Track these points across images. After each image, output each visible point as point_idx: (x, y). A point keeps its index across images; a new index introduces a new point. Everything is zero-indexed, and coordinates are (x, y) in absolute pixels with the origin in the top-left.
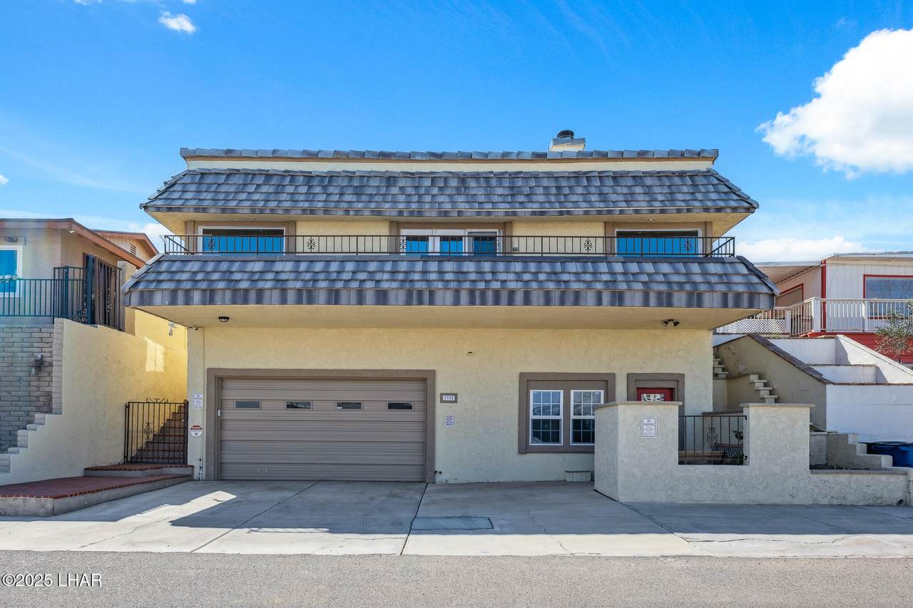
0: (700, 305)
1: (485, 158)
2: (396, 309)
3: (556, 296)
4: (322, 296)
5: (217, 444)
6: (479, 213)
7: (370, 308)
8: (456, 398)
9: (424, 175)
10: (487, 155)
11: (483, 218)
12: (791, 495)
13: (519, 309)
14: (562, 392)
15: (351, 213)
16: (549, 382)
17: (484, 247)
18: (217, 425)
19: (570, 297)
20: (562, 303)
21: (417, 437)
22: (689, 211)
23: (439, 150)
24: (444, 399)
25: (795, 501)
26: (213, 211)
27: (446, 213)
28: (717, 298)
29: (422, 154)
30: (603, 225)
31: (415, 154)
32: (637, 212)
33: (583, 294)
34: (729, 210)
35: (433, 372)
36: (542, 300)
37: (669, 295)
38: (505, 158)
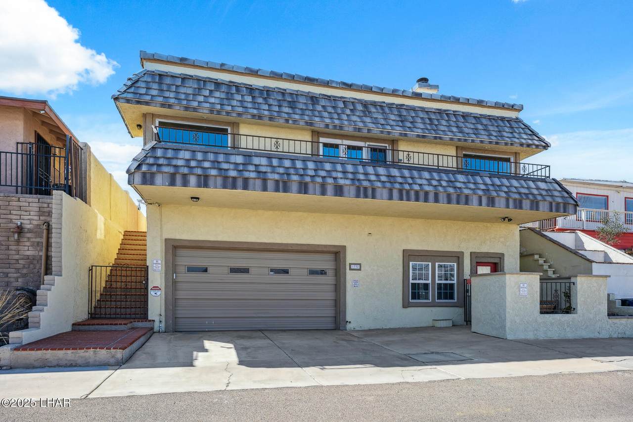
0: (537, 209)
1: (381, 92)
2: (349, 200)
3: (454, 197)
4: (294, 187)
6: (382, 132)
7: (330, 199)
8: (360, 267)
9: (337, 99)
10: (382, 90)
11: (384, 136)
12: (598, 332)
13: (431, 206)
14: (430, 264)
15: (290, 122)
16: (423, 257)
17: (378, 156)
19: (463, 199)
20: (458, 203)
21: (331, 296)
22: (512, 144)
23: (349, 82)
24: (352, 268)
25: (601, 336)
26: (178, 108)
27: (359, 130)
28: (547, 205)
29: (337, 83)
30: (455, 148)
31: (333, 81)
32: (482, 142)
33: (470, 197)
34: (534, 147)
35: (344, 247)
36: (445, 200)
37: (521, 202)
38: (394, 93)
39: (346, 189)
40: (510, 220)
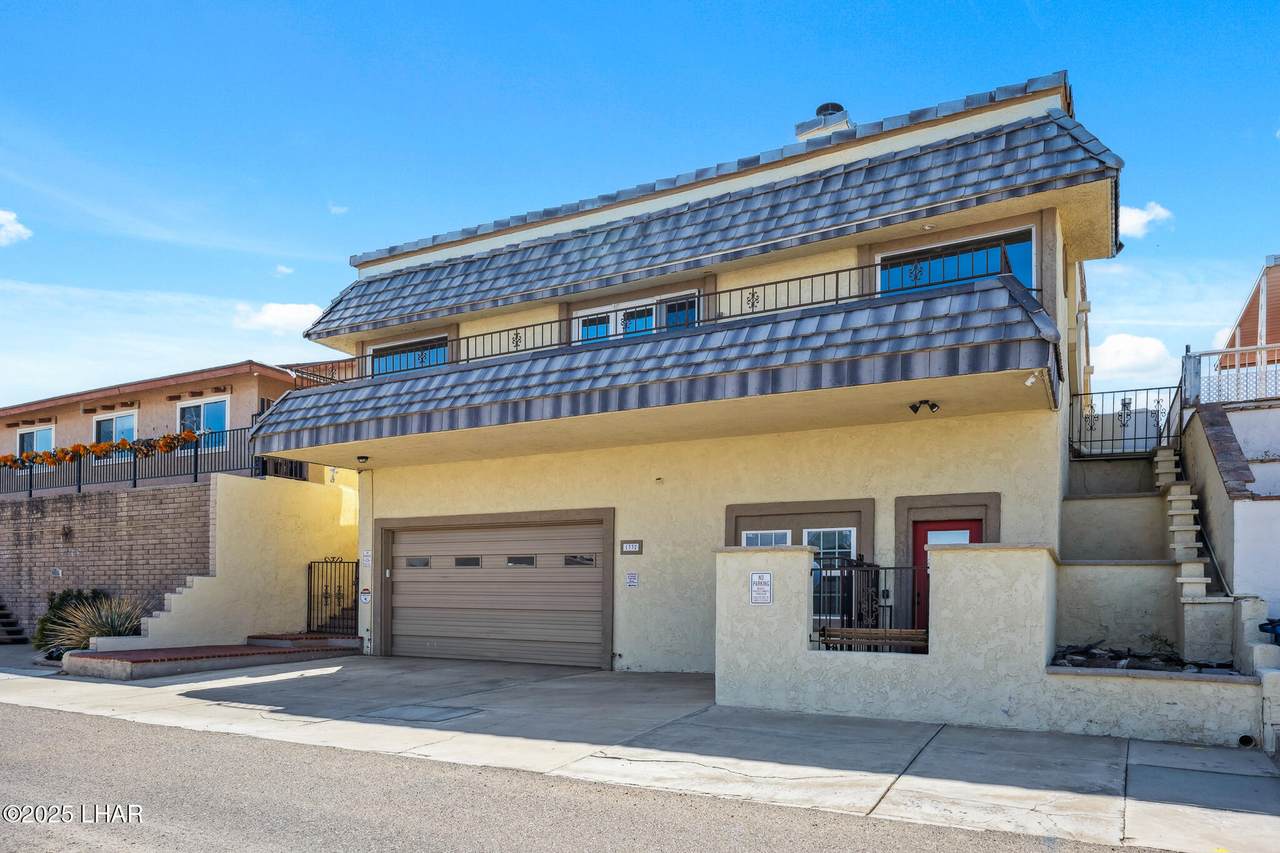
1: (674, 186)
3: (681, 389)
4: (415, 423)
5: (387, 613)
6: (650, 273)
8: (641, 547)
9: (598, 230)
10: (673, 181)
11: (655, 279)
12: (1006, 712)
14: (789, 533)
15: (500, 303)
16: (769, 518)
17: (681, 316)
18: (387, 588)
19: (701, 388)
20: (690, 399)
21: (595, 603)
22: (980, 201)
23: (612, 192)
24: (625, 549)
25: (1012, 724)
26: (366, 327)
27: (608, 282)
29: (593, 201)
31: (583, 203)
32: (886, 222)
33: (720, 381)
34: (1060, 184)
35: (613, 510)
36: (663, 397)
38: (701, 179)
39: (485, 413)
40: (933, 406)
